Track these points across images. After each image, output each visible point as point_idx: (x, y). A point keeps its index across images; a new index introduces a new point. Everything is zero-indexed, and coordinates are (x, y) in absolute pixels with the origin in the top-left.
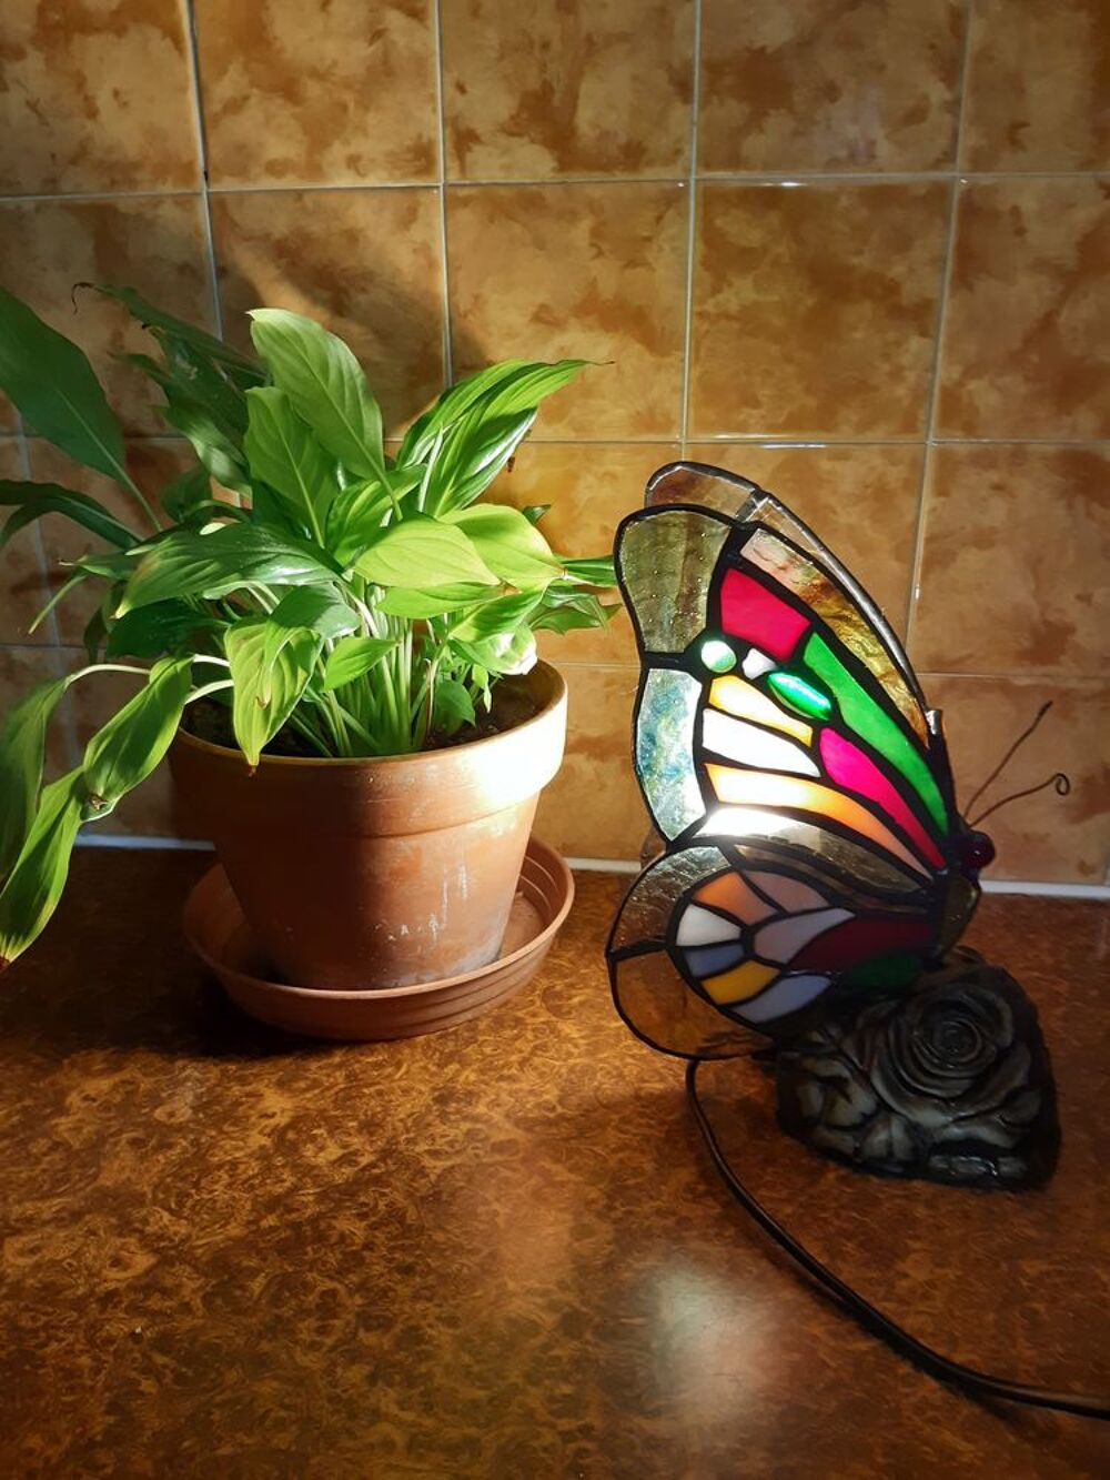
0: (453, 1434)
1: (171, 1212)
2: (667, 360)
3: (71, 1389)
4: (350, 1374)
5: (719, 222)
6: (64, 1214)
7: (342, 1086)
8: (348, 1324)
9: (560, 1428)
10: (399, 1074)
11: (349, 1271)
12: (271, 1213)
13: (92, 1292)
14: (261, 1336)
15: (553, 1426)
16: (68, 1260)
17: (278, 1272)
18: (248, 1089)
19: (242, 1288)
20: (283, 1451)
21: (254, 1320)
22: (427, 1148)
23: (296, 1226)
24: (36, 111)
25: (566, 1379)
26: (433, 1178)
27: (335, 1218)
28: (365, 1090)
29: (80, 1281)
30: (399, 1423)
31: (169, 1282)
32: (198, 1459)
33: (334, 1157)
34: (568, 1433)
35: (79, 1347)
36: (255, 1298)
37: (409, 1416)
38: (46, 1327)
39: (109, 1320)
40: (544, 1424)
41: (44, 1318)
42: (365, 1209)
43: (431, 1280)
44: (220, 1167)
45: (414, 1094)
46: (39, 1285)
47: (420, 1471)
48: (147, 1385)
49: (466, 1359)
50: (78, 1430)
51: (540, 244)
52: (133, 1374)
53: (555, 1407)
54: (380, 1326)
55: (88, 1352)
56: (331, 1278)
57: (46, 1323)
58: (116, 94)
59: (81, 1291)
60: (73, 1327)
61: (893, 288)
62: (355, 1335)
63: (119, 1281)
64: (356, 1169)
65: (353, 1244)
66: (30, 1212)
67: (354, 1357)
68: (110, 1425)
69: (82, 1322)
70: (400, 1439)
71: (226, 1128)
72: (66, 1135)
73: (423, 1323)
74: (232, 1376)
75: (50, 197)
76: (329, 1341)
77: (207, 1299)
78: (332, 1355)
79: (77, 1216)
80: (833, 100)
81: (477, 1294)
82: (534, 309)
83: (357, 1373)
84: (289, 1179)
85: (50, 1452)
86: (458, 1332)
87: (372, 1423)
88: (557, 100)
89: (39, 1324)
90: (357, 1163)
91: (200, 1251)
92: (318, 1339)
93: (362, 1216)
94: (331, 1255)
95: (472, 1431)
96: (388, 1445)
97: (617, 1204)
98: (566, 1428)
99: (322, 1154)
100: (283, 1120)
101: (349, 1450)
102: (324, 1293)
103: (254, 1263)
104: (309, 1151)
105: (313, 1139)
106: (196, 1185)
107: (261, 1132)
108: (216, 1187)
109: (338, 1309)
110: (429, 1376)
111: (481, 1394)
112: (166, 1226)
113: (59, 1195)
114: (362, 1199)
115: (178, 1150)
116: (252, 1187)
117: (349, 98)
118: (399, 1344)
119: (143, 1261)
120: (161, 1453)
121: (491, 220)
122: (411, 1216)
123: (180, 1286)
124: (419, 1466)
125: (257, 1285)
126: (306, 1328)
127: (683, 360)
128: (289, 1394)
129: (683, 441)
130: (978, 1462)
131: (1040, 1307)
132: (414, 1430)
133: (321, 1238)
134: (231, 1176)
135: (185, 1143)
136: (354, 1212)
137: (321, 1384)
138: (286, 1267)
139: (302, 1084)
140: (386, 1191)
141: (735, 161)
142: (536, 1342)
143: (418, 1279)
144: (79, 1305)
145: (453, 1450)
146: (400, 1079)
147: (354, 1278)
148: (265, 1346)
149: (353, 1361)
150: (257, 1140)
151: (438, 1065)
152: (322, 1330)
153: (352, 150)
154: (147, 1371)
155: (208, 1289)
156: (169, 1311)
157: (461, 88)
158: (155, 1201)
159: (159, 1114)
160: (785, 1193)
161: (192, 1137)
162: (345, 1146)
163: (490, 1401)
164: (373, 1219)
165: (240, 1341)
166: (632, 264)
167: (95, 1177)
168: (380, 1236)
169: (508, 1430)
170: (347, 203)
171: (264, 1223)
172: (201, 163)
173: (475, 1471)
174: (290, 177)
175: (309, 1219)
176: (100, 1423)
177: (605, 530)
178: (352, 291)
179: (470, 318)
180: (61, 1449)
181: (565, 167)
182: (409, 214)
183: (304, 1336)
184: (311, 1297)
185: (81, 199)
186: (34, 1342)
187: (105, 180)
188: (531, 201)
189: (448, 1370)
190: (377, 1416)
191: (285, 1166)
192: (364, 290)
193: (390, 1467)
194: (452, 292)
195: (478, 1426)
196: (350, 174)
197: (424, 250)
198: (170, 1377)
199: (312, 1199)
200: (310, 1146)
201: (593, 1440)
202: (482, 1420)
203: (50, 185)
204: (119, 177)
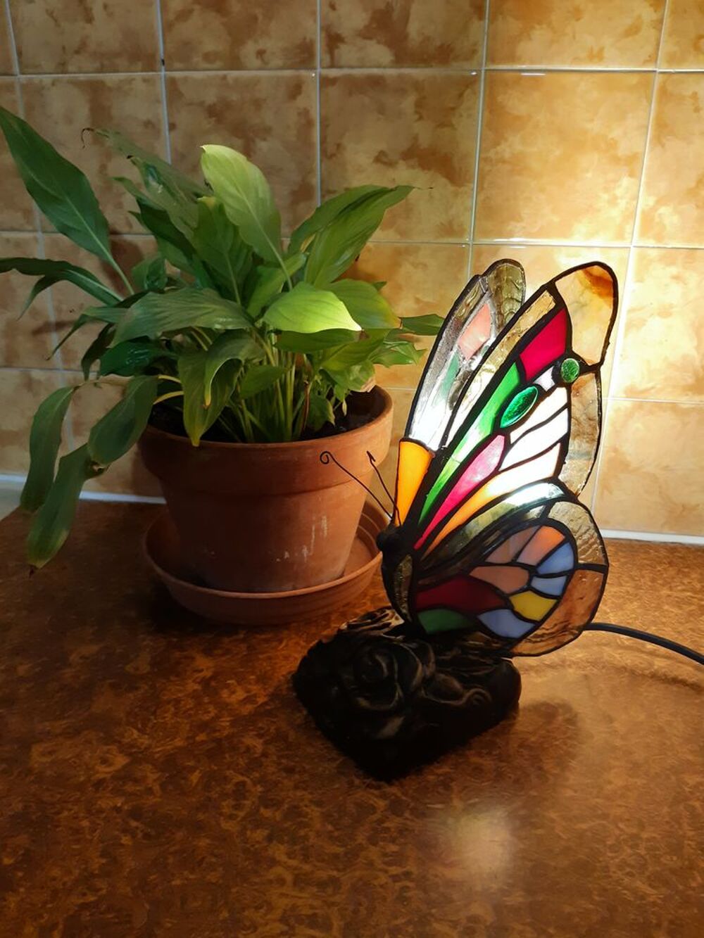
0: (323, 875)
1: (139, 730)
2: (462, 189)
3: (78, 841)
4: (255, 835)
6: (70, 730)
7: (245, 653)
8: (253, 803)
9: (390, 873)
10: (281, 647)
11: (253, 770)
12: (202, 732)
13: (89, 780)
14: (198, 809)
15: (386, 872)
16: (73, 760)
17: (208, 769)
18: (185, 654)
19: (185, 779)
20: (214, 884)
21: (193, 799)
23: (219, 741)
24: (52, 17)
25: (393, 841)
27: (243, 736)
28: (261, 656)
29: (82, 773)
30: (288, 868)
31: (139, 775)
32: (160, 887)
33: (241, 698)
34: (397, 875)
35: (82, 815)
36: (194, 785)
37: (294, 863)
38: (61, 801)
39: (100, 798)
40: (380, 870)
41: (59, 796)
42: (262, 732)
43: (306, 777)
44: (169, 702)
45: (291, 659)
46: (55, 775)
47: (301, 898)
48: (125, 840)
49: (330, 827)
50: (83, 866)
51: (381, 110)
52: (117, 833)
53: (386, 859)
54: (273, 805)
55: (87, 818)
56: (242, 775)
57: (60, 799)
58: (105, 7)
59: (82, 779)
60: (76, 802)
61: (612, 145)
62: (258, 811)
63: (106, 773)
64: (255, 706)
65: (255, 753)
66: (48, 728)
67: (258, 824)
68: (103, 864)
69: (83, 799)
70: (289, 878)
71: (172, 678)
72: (69, 680)
73: (301, 804)
74: (180, 835)
75: (60, 75)
76: (242, 814)
77: (163, 786)
78: (244, 823)
79: (78, 731)
80: (578, 20)
81: (337, 786)
82: (377, 154)
83: (260, 834)
84: (213, 711)
85: (66, 879)
86: (324, 810)
87: (271, 867)
88: (395, 15)
89: (55, 799)
90: (257, 703)
91: (158, 755)
92: (235, 812)
93: (260, 736)
94: (241, 759)
95: (335, 873)
96: (281, 881)
98: (395, 873)
99: (234, 696)
100: (208, 674)
101: (256, 884)
102: (237, 784)
103: (191, 763)
104: (225, 694)
105: (228, 686)
106: (154, 713)
107: (194, 681)
108: (166, 715)
109: (247, 794)
110: (306, 838)
111: (341, 850)
112: (135, 739)
113: (66, 718)
114: (260, 725)
115: (142, 691)
116: (190, 715)
117: (259, 12)
118: (286, 817)
119: (121, 761)
120: (136, 883)
121: (350, 94)
122: (292, 736)
123: (145, 777)
124: (303, 895)
125: (195, 777)
126: (227, 806)
127: (473, 189)
128: (216, 847)
129: (470, 243)
130: (659, 901)
131: (698, 805)
132: (296, 872)
133: (235, 749)
134: (176, 709)
135: (146, 687)
136: (255, 733)
137: (237, 840)
138: (213, 766)
139: (220, 652)
140: (275, 720)
141: (512, 58)
142: (375, 817)
143: (297, 776)
144: (81, 788)
145: (322, 885)
146: (282, 649)
147: (256, 775)
148: (201, 816)
149: (257, 827)
150: (192, 686)
151: (306, 641)
152: (237, 807)
153: (261, 46)
154: (125, 831)
155: (164, 780)
156: (138, 793)
157: (333, 7)
158: (128, 724)
159: (129, 668)
161: (150, 683)
162: (248, 691)
163: (346, 854)
164: (268, 738)
165: (185, 813)
166: (441, 125)
167: (89, 707)
168: (272, 749)
169: (358, 873)
170: (256, 82)
171: (198, 739)
172: (161, 54)
173: (337, 898)
174: (218, 64)
175: (226, 737)
176: (97, 863)
177: (418, 301)
178: (257, 140)
179: (334, 158)
180: (73, 877)
181: (399, 60)
182: (296, 89)
183: (225, 810)
184: (229, 787)
185: (82, 77)
186: (53, 811)
187: (97, 65)
188: (376, 83)
189: (318, 834)
190: (273, 862)
191: (210, 703)
192: (265, 140)
193: (282, 895)
194: (323, 141)
195: (338, 870)
196: (258, 63)
197: (305, 113)
198: (140, 835)
199: (228, 724)
200: (226, 691)
201: (412, 881)
202: (341, 867)
203: (62, 67)
204: (106, 62)
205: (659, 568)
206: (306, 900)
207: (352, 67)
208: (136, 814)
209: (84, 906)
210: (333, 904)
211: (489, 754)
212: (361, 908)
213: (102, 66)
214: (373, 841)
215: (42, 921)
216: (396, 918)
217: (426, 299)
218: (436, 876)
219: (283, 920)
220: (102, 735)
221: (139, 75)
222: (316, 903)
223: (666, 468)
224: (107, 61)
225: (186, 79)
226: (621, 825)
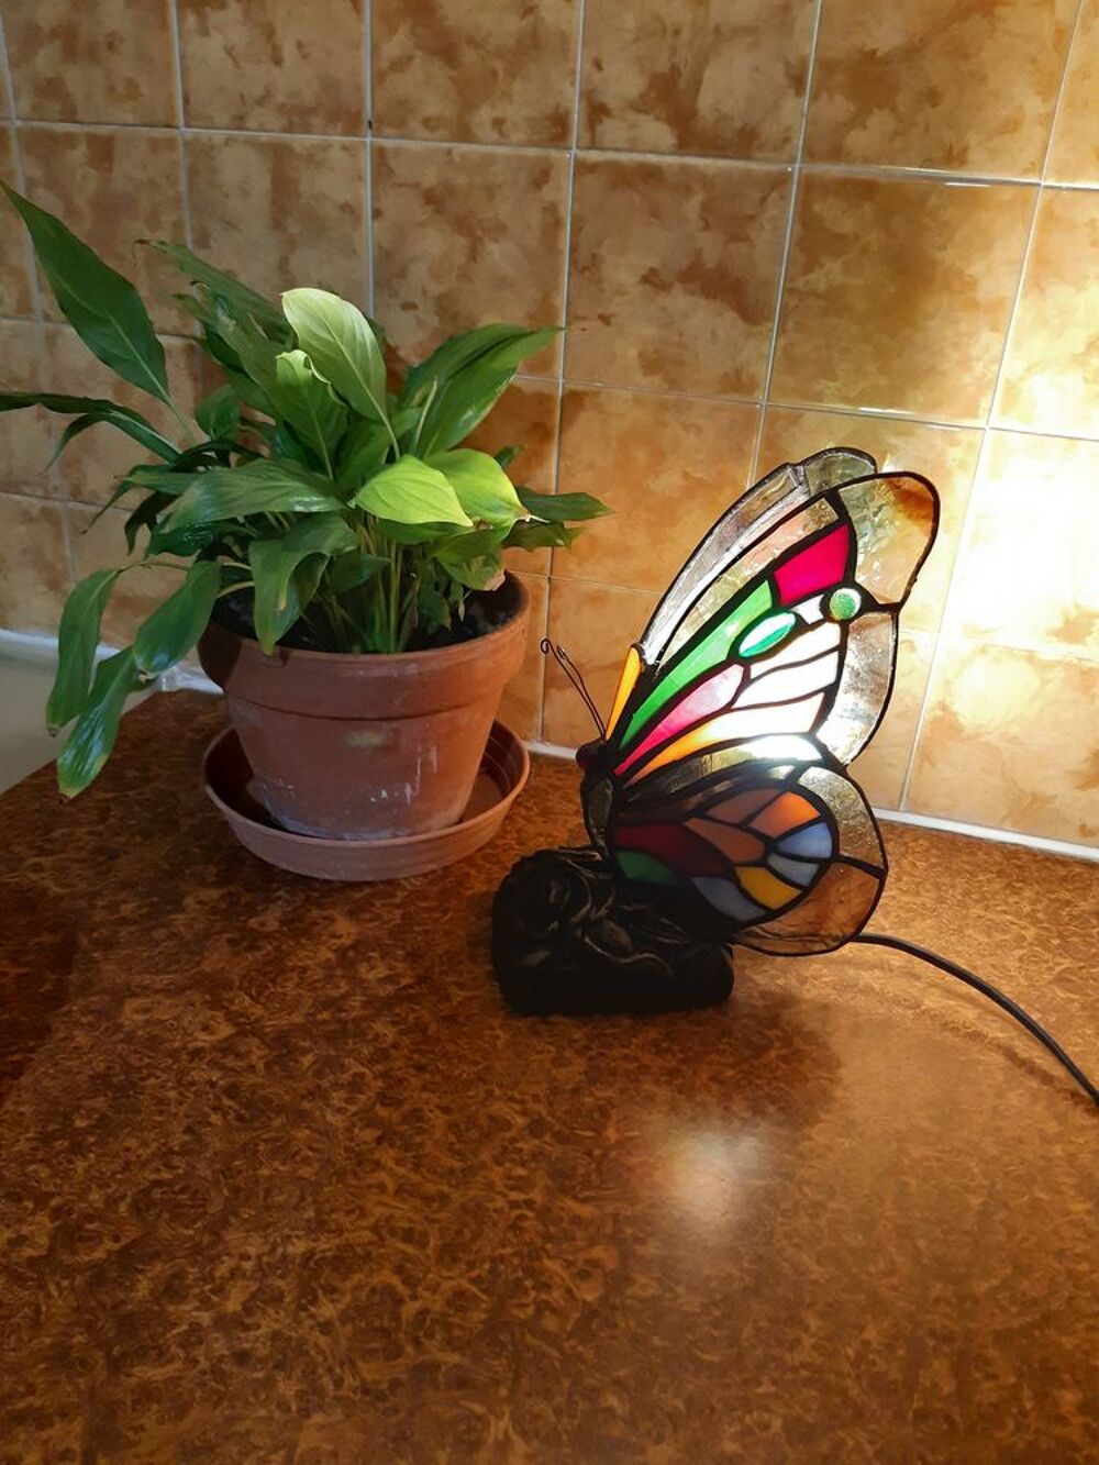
0: (431, 1188)
1: (252, 998)
2: (756, 329)
3: (161, 1113)
4: (362, 1134)
5: (817, 208)
6: (172, 987)
8: (369, 1099)
9: (509, 1198)
10: (443, 921)
11: (377, 1062)
12: (326, 1010)
13: (184, 1048)
14: (303, 1097)
15: (505, 1196)
16: (171, 1021)
17: (324, 1054)
18: (325, 913)
19: (296, 1061)
20: (304, 1179)
21: (300, 1085)
22: (455, 979)
23: (344, 1023)
24: (231, 55)
25: (523, 1165)
26: (455, 1003)
27: (373, 1021)
28: (416, 928)
29: (178, 1038)
30: (392, 1174)
31: (242, 1049)
32: (244, 1174)
33: (381, 976)
34: (517, 1202)
35: (170, 1084)
36: (304, 1069)
37: (401, 1170)
38: (149, 1066)
39: (194, 1068)
40: (501, 1193)
41: (147, 1060)
42: (398, 1019)
43: (438, 1078)
44: (293, 969)
46: (146, 1036)
47: (400, 1209)
48: (215, 1118)
49: (452, 1138)
50: (163, 1141)
51: (655, 213)
52: (207, 1109)
53: (511, 1182)
54: (391, 1104)
55: (176, 1088)
56: (362, 1064)
57: (149, 1064)
58: (300, 45)
59: (176, 1045)
60: (167, 1070)
61: (970, 284)
62: (373, 1107)
63: (206, 1041)
64: (397, 988)
65: (384, 1042)
66: (147, 982)
67: (370, 1123)
68: (185, 1141)
69: (174, 1067)
70: (391, 1186)
71: (303, 941)
72: (182, 929)
73: (426, 1108)
74: (277, 1122)
75: (236, 132)
76: (353, 1109)
77: (268, 1066)
78: (354, 1119)
79: (181, 990)
80: (934, 106)
81: (472, 1093)
82: (644, 272)
83: (369, 1135)
84: (344, 987)
85: (141, 1151)
86: (450, 1118)
87: (373, 1171)
88: (682, 84)
89: (144, 1063)
90: (398, 983)
91: (268, 1030)
92: (345, 1106)
93: (394, 1023)
94: (365, 1048)
95: (446, 1189)
96: (382, 1188)
97: (594, 1046)
98: (515, 1199)
99: (373, 972)
100: (347, 941)
101: (353, 1186)
102: (356, 1075)
103: (306, 1044)
104: (363, 968)
105: (369, 959)
106: (273, 981)
107: (329, 948)
108: (287, 984)
109: (365, 1088)
110: (421, 1145)
111: (457, 1164)
112: (246, 1008)
113: (170, 973)
114: (398, 1011)
115: (263, 952)
116: (316, 988)
117: (499, 65)
118: (404, 1120)
119: (225, 1030)
120: (217, 1166)
121: (614, 187)
122: (433, 1028)
123: (250, 1052)
124: (402, 1206)
125: (307, 1061)
126: (337, 1098)
127: (771, 330)
128: (316, 1141)
129: (764, 403)
130: (822, 1281)
131: (914, 1182)
132: (402, 1181)
133: (361, 1035)
134: (300, 978)
135: (270, 948)
136: (389, 1019)
137: (341, 1137)
138: (331, 1051)
139: (367, 916)
140: (417, 1007)
141: (837, 153)
142: (508, 1135)
143: (427, 1075)
144: (174, 1054)
145: (428, 1199)
146: (446, 922)
147: (379, 1068)
148: (306, 1105)
149: (368, 1126)
150: (326, 954)
152: (350, 1100)
153: (498, 113)
154: (217, 1108)
155: (270, 1058)
156: (239, 1069)
157: (598, 65)
158: (240, 988)
159: (253, 922)
160: (731, 1060)
161: (275, 944)
162: (392, 969)
163: (463, 1170)
164: (403, 1027)
165: (287, 1098)
166: (735, 238)
167: (198, 963)
168: (406, 1040)
169: (472, 1193)
170: (489, 161)
171: (319, 1017)
172: (368, 114)
173: (442, 1216)
174: (442, 132)
175: (354, 1020)
176: (178, 1139)
177: (686, 475)
178: (486, 240)
179: (587, 274)
180: (149, 1151)
181: (684, 145)
182: (541, 176)
183: (335, 1102)
184: (345, 1076)
185: (264, 136)
186: (138, 1076)
187: (284, 122)
188: (651, 174)
189: (436, 1144)
190: (378, 1165)
191: (342, 977)
192: (496, 241)
193: (380, 1203)
194: (574, 249)
195: (451, 1186)
196: (495, 136)
197: (552, 209)
198: (233, 1115)
199: (357, 1004)
200: (365, 964)
201: (532, 1210)
202: (454, 1182)
203: (239, 121)
204: (296, 120)
205: (981, 878)
206: (404, 1213)
207: (617, 150)
208: (232, 1092)
209: (158, 1183)
210: (435, 1221)
211: (669, 1083)
212: (466, 1231)
213: (291, 123)
214: (498, 1161)
215: (109, 1191)
216: (504, 1247)
217: (698, 475)
218: (562, 1209)
219: (375, 1229)
220: (208, 997)
221: (337, 139)
222: (417, 1217)
223: (1014, 740)
224: (298, 117)
225: (398, 151)
226: (806, 1189)
